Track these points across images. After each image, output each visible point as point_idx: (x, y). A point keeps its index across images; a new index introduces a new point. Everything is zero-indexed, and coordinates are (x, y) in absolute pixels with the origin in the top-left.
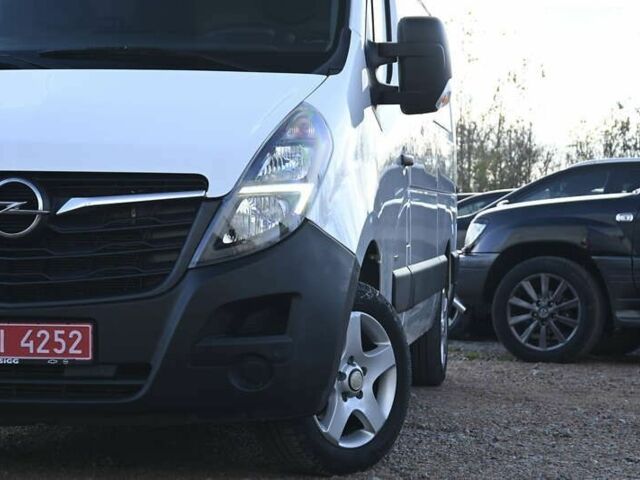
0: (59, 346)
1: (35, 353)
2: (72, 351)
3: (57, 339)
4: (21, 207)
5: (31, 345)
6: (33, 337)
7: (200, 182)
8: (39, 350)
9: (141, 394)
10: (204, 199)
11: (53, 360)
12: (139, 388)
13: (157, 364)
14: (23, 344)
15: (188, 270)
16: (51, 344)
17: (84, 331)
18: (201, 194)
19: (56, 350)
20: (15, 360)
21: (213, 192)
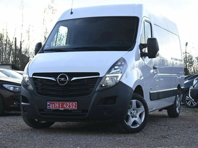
0: (71, 106)
1: (67, 108)
2: (73, 107)
3: (70, 105)
4: (64, 79)
5: (66, 106)
6: (66, 105)
7: (98, 74)
8: (67, 107)
9: (87, 116)
10: (99, 77)
11: (70, 109)
12: (86, 114)
13: (89, 109)
14: (64, 106)
15: (95, 91)
16: (70, 106)
17: (75, 103)
18: (98, 76)
19: (70, 107)
20: (63, 109)
21: (100, 76)
